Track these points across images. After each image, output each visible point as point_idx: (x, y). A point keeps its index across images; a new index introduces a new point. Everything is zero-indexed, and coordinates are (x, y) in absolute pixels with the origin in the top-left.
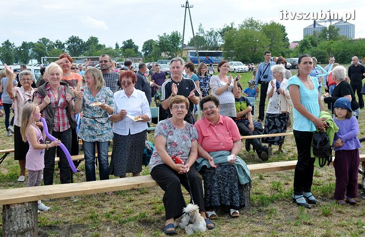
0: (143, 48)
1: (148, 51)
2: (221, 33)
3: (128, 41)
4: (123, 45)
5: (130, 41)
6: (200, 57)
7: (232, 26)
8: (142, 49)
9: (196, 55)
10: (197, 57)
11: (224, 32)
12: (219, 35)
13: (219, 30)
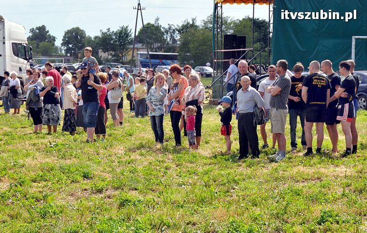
0: (63, 40)
1: (71, 46)
2: (179, 31)
3: (39, 28)
4: (31, 34)
5: (42, 29)
6: (152, 60)
7: (193, 22)
8: (62, 42)
9: (147, 58)
10: (148, 61)
11: (182, 30)
12: (177, 32)
13: (176, 27)
